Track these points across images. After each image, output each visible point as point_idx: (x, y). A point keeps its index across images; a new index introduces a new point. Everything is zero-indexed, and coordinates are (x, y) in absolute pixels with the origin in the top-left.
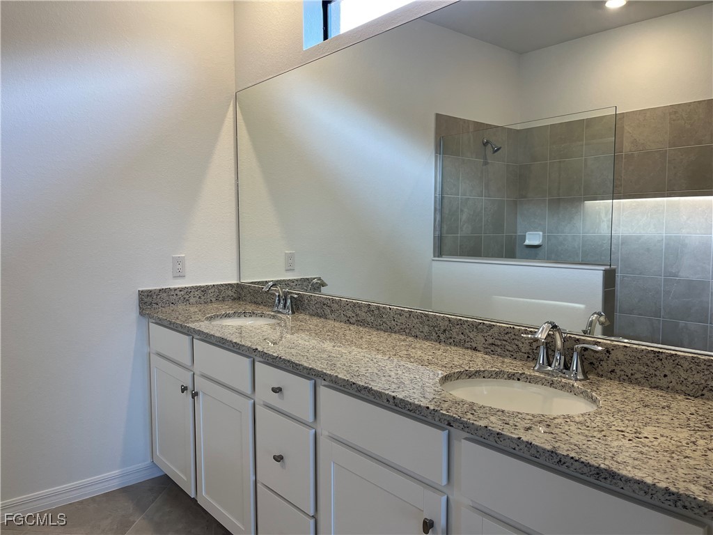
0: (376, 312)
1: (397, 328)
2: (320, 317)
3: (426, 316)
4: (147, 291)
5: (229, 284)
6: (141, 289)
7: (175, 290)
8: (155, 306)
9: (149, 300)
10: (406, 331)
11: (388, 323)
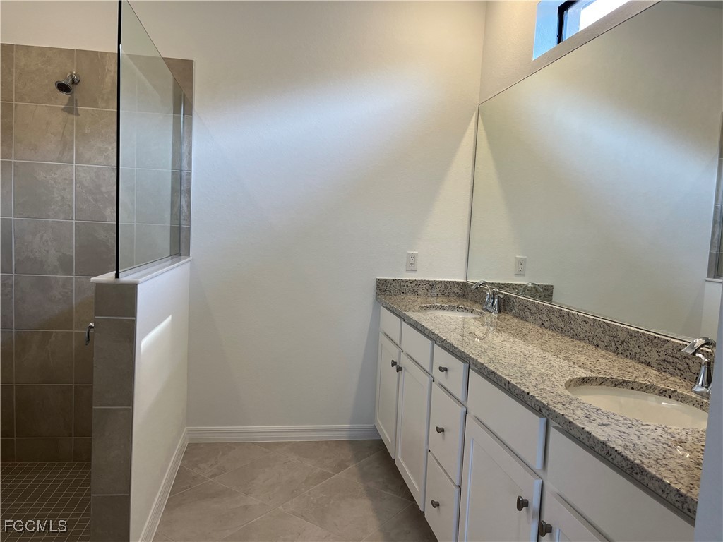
0: (566, 318)
1: (582, 335)
2: (522, 319)
3: (608, 325)
4: (383, 280)
5: (456, 282)
6: (378, 278)
7: (407, 281)
8: (388, 293)
9: (384, 287)
10: (589, 339)
11: (575, 329)
